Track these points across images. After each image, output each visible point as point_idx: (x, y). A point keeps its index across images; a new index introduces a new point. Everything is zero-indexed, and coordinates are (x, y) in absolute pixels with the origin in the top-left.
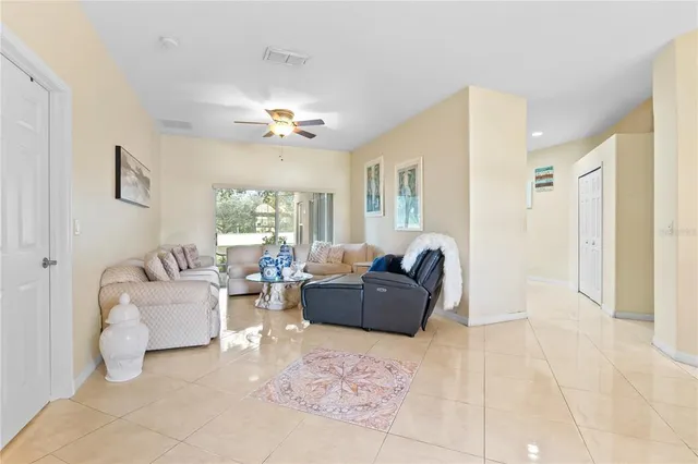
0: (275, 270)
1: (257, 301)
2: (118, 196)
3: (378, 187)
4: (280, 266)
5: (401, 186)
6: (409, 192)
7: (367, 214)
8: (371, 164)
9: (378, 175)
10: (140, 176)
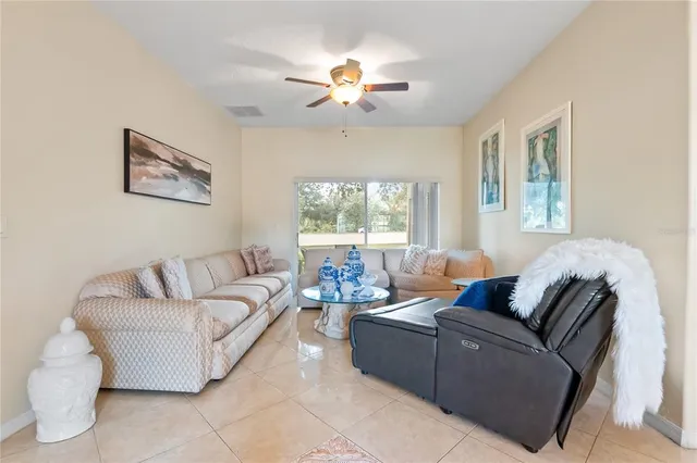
0: (334, 284)
1: (317, 322)
2: (127, 189)
3: (496, 168)
4: (340, 279)
5: (532, 160)
6: (544, 170)
7: (483, 208)
8: (487, 135)
9: (496, 150)
10: (184, 168)
